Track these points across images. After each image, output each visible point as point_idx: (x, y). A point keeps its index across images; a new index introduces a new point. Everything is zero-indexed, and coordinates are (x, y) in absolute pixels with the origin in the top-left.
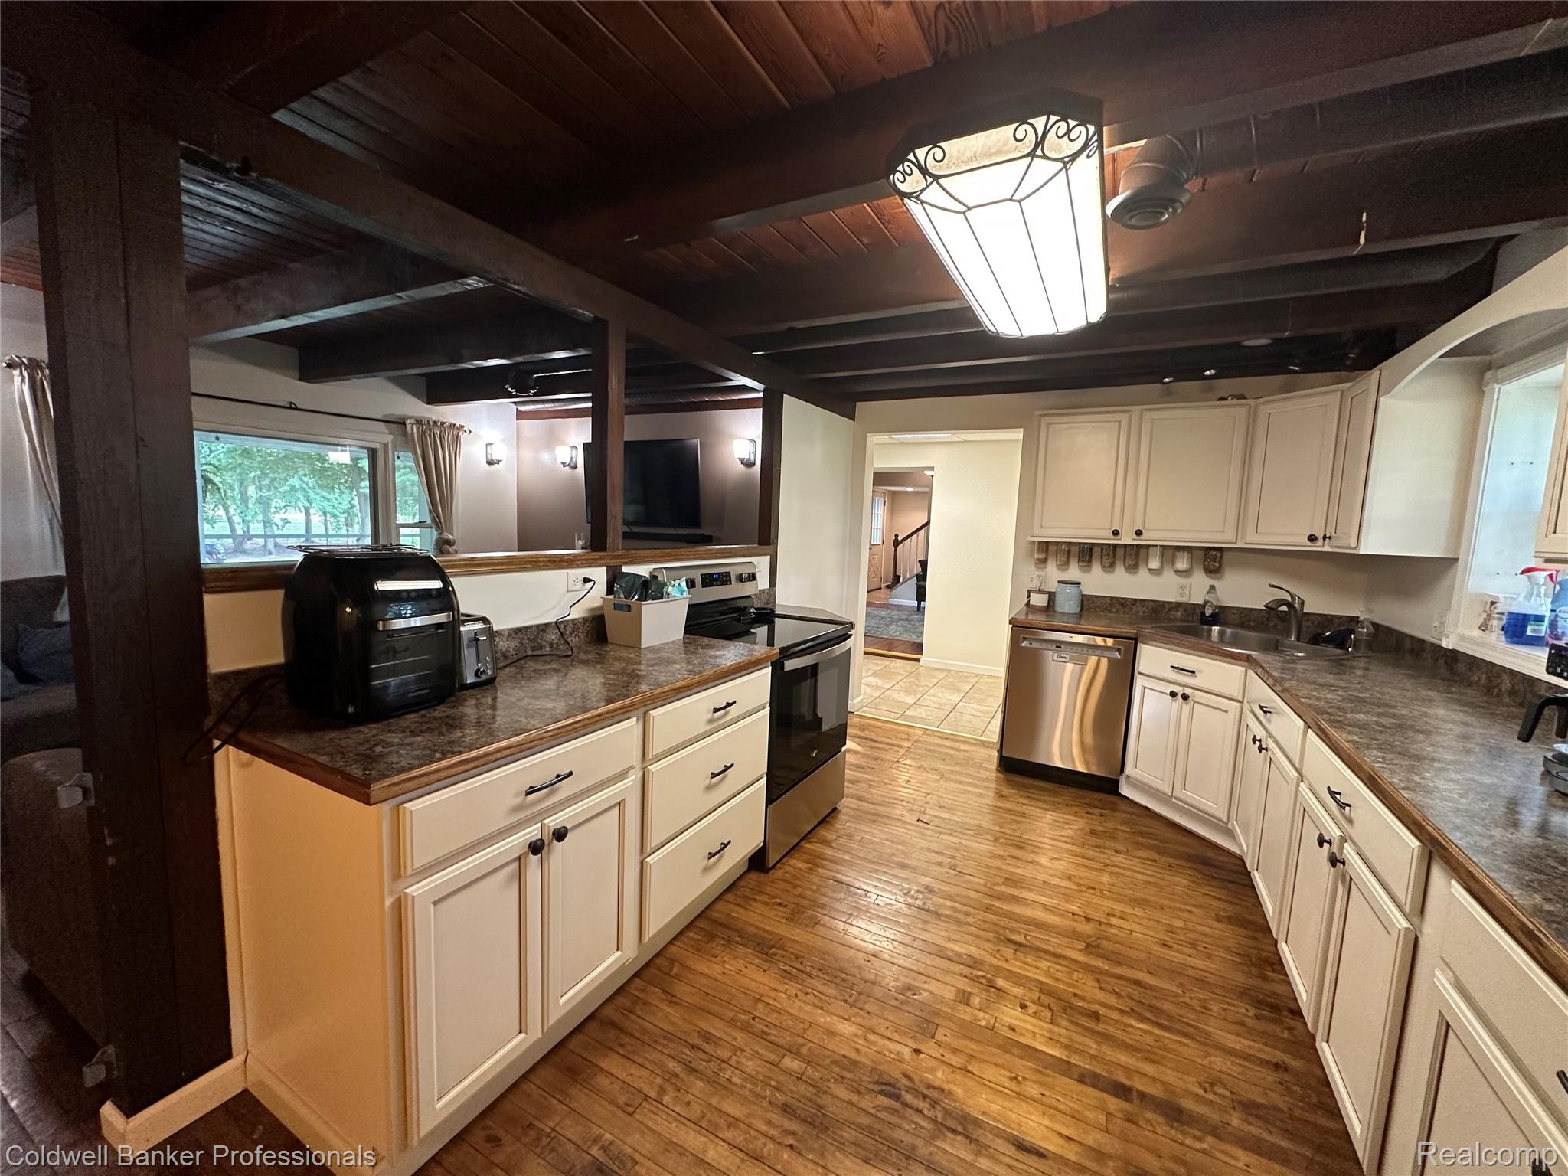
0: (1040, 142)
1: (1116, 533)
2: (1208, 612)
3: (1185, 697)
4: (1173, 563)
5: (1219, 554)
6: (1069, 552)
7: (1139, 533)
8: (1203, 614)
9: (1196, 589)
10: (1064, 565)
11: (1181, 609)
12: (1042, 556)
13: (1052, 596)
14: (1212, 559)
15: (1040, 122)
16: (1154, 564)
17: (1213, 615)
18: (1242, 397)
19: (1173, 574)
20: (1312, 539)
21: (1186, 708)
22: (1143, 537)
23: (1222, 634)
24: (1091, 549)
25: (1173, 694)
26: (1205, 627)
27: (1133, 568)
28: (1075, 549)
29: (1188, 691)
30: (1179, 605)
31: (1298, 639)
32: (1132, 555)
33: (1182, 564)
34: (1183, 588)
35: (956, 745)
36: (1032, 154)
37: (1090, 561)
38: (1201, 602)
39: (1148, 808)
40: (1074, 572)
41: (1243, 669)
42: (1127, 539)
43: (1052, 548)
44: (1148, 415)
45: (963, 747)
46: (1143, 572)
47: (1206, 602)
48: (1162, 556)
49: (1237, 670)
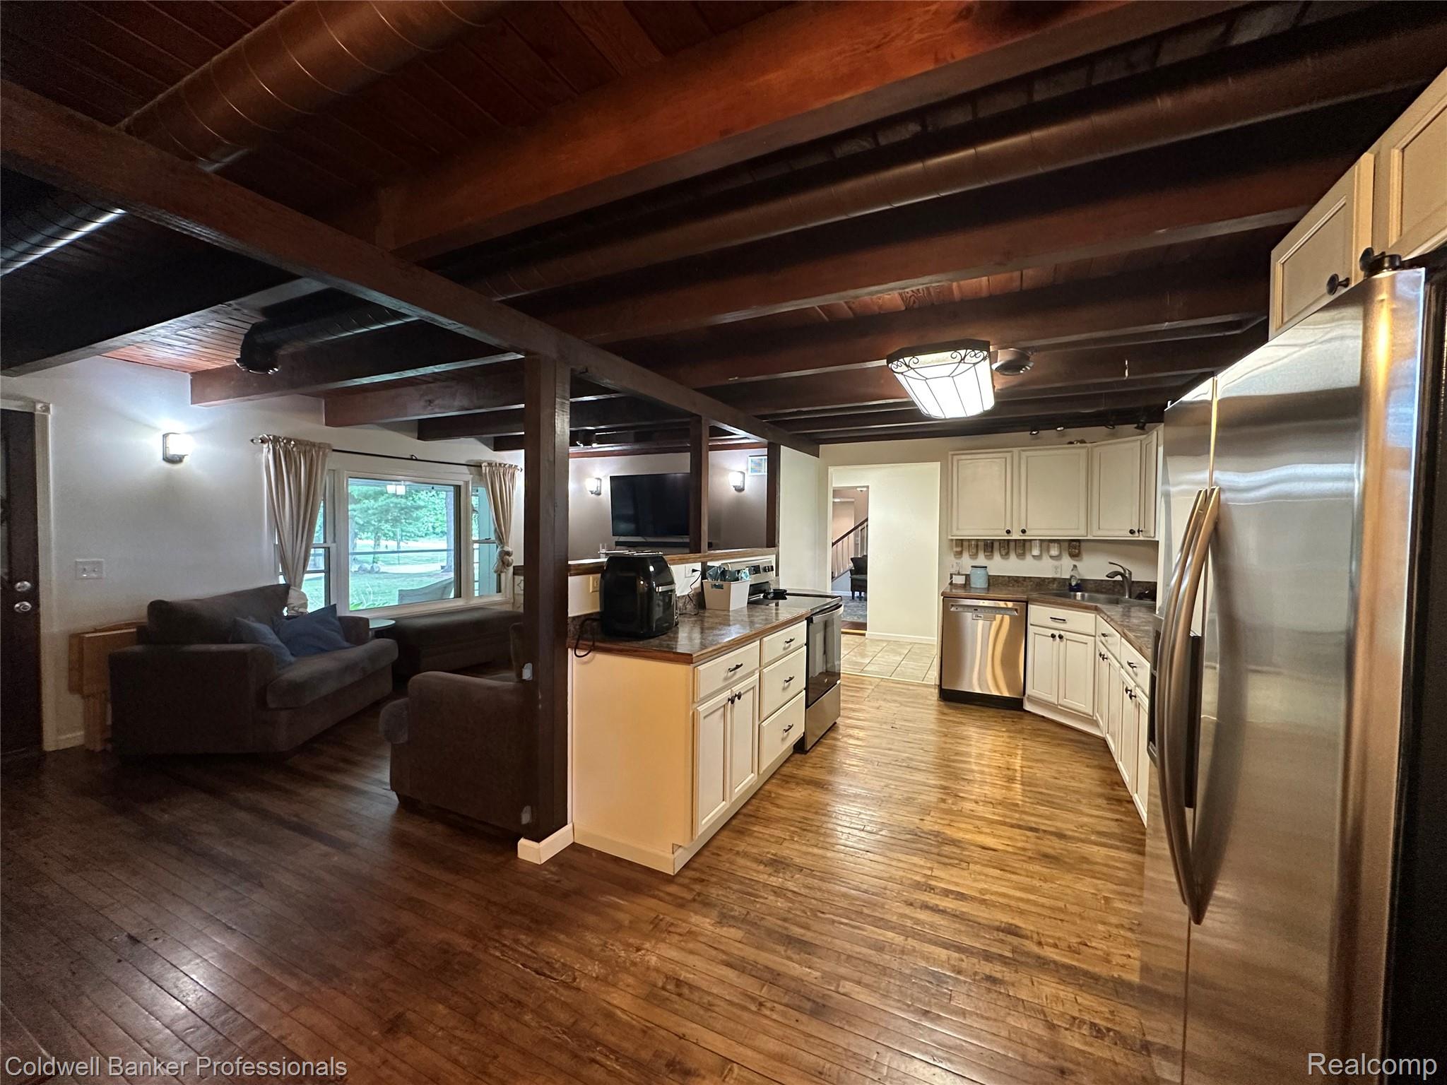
0: (963, 359)
1: (1008, 532)
2: (1074, 583)
3: (1061, 637)
4: (1048, 551)
5: (1078, 544)
6: (977, 546)
7: (1024, 531)
8: (1070, 584)
9: (1063, 568)
10: (974, 556)
11: (1056, 582)
12: (959, 549)
13: (968, 577)
14: (1074, 547)
15: (963, 352)
16: (1036, 552)
17: (1077, 585)
18: (1082, 442)
19: (1050, 560)
20: (1132, 532)
21: (1062, 644)
22: (1027, 533)
23: (1083, 596)
24: (992, 543)
25: (1053, 636)
26: (1072, 593)
27: (1021, 556)
28: (981, 544)
29: (1062, 633)
30: (1054, 579)
31: (1130, 597)
32: (1021, 547)
33: (1054, 552)
34: (1056, 568)
35: (907, 687)
36: (960, 362)
37: (992, 551)
38: (1068, 577)
39: (1043, 717)
40: (981, 560)
41: (1093, 615)
42: (1016, 536)
43: (966, 544)
44: (1024, 455)
45: (911, 688)
46: (1029, 558)
47: (1072, 576)
48: (1041, 546)
49: (1091, 616)
